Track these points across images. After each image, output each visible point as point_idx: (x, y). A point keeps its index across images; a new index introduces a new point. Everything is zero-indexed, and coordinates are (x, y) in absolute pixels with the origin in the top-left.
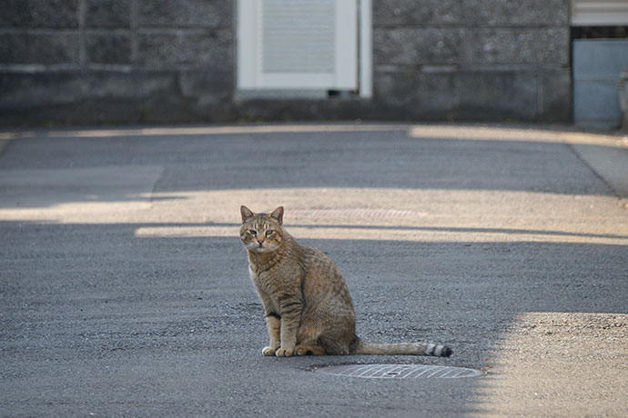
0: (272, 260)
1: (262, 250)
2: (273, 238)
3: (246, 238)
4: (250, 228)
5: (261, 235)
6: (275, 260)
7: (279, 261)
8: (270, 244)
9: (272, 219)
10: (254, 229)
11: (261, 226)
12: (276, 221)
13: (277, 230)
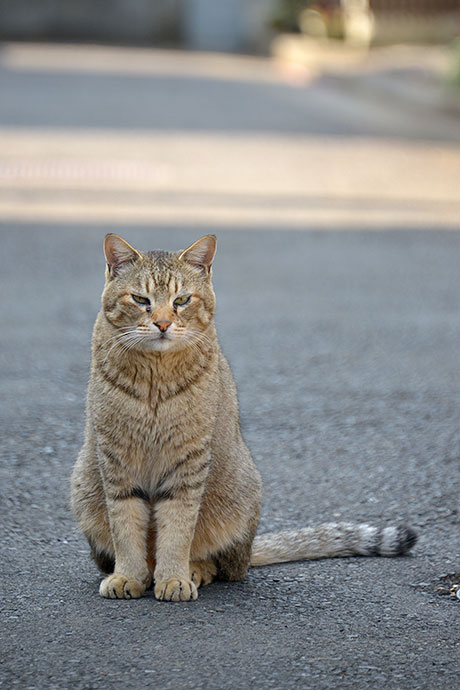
0: (190, 368)
1: (165, 346)
2: (191, 316)
3: (122, 316)
4: (132, 289)
5: (162, 308)
6: (196, 367)
7: (206, 368)
8: (185, 331)
9: (189, 267)
10: (144, 293)
11: (162, 285)
12: (197, 271)
13: (202, 293)
